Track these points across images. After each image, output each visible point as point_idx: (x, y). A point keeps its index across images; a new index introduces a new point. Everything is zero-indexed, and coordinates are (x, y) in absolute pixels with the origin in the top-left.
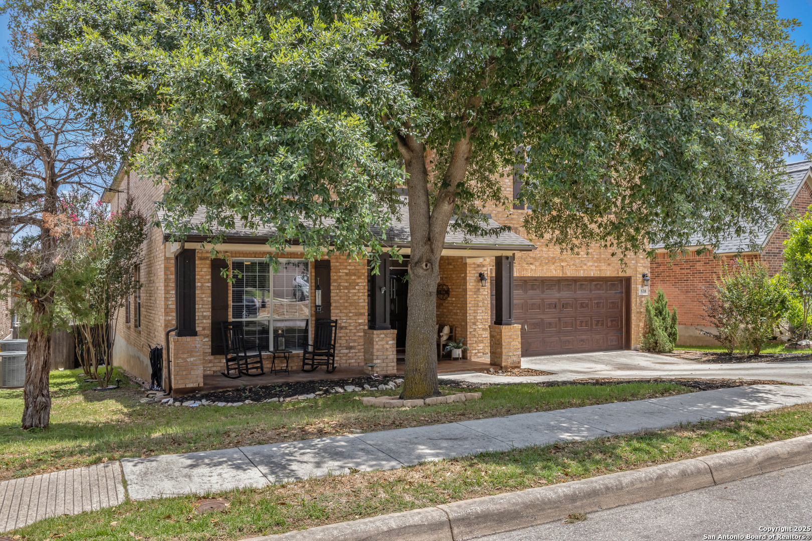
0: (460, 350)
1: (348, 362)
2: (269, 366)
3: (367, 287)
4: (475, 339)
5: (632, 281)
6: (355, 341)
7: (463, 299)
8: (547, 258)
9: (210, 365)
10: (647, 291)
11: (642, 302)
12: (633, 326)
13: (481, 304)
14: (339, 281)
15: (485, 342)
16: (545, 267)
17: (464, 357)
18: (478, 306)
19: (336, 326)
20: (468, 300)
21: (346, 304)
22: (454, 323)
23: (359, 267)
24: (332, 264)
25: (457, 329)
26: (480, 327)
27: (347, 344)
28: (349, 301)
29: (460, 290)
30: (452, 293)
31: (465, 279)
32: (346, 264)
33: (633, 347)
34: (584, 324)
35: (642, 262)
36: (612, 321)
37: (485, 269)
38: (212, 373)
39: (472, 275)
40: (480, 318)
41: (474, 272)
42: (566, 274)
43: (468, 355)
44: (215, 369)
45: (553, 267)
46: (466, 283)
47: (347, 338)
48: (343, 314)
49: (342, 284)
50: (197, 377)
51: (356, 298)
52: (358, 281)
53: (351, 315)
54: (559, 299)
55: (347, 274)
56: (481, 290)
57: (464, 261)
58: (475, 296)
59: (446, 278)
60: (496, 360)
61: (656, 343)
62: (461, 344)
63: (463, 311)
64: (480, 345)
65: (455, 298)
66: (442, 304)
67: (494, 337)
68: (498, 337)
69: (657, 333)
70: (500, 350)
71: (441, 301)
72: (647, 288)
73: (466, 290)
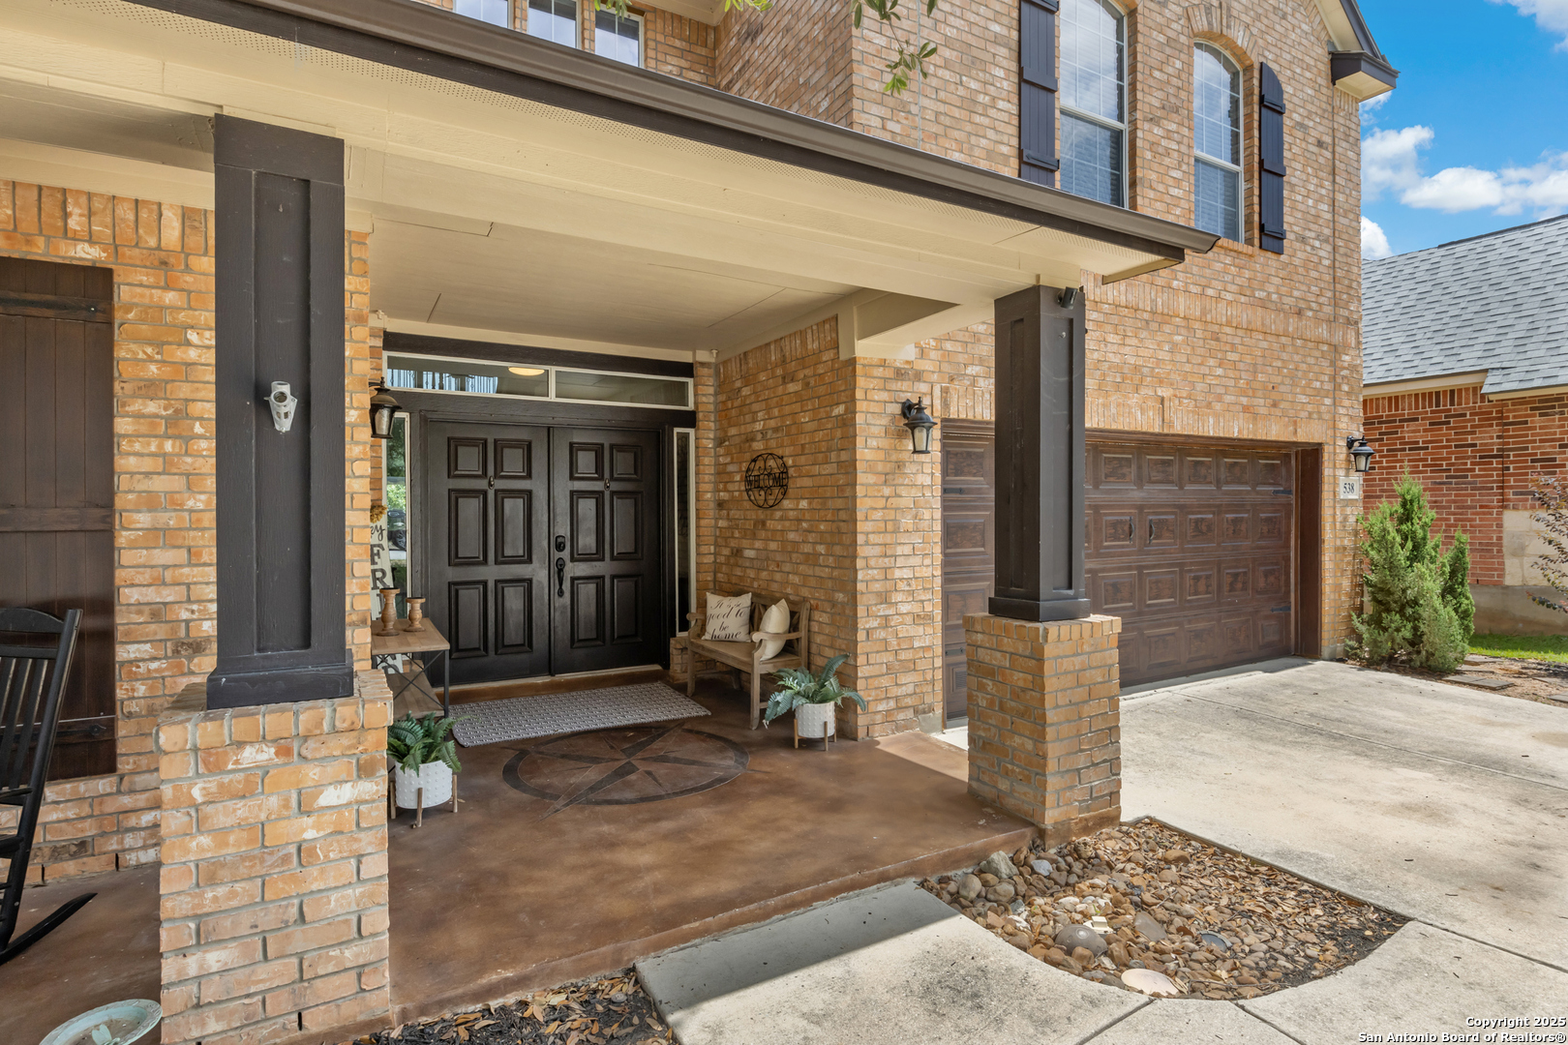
0: (830, 707)
4: (886, 658)
5: (1326, 456)
7: (839, 503)
8: (1118, 368)
10: (1357, 487)
11: (1345, 519)
12: (1325, 589)
13: (907, 522)
15: (922, 665)
16: (1114, 398)
17: (845, 731)
18: (896, 531)
20: (863, 505)
22: (805, 592)
24: (123, 294)
25: (817, 615)
26: (904, 608)
29: (829, 469)
30: (797, 483)
31: (847, 423)
33: (1326, 651)
34: (1202, 586)
35: (1346, 403)
36: (1267, 574)
37: (923, 387)
39: (874, 408)
40: (907, 573)
41: (884, 396)
42: (1171, 425)
43: (861, 721)
45: (1134, 400)
46: (852, 438)
54: (1141, 508)
56: (910, 469)
57: (844, 356)
58: (887, 491)
59: (776, 430)
60: (1004, 785)
61: (1416, 641)
62: (832, 684)
63: (838, 550)
64: (903, 679)
65: (811, 499)
66: (763, 523)
67: (990, 672)
68: (1019, 678)
69: (1425, 613)
70: (1029, 745)
71: (761, 514)
72: (1357, 479)
73: (852, 463)
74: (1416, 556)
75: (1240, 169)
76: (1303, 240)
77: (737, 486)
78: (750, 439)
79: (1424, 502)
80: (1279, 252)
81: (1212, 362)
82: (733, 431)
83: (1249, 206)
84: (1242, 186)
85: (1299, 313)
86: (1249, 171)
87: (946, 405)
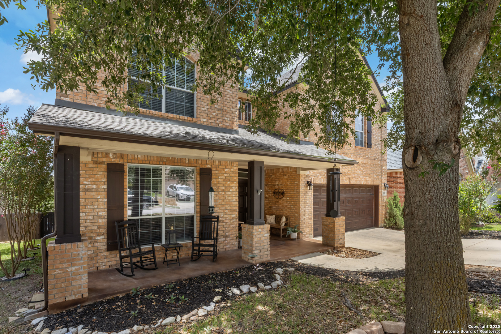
0: (296, 233)
1: (225, 247)
2: (162, 256)
3: (238, 190)
4: (305, 225)
5: (380, 187)
6: (229, 231)
9: (105, 260)
11: (384, 200)
12: (380, 213)
13: (308, 202)
14: (218, 185)
15: (310, 227)
17: (299, 238)
18: (306, 203)
19: (217, 221)
20: (301, 199)
21: (223, 203)
22: (288, 214)
23: (233, 175)
24: (213, 172)
25: (291, 218)
26: (307, 217)
27: (224, 234)
28: (225, 201)
29: (293, 193)
30: (286, 195)
31: (298, 185)
32: (223, 172)
33: (380, 226)
34: (356, 213)
35: (384, 176)
36: (369, 211)
37: (310, 178)
38: (107, 267)
39: (303, 182)
40: (308, 211)
41: (304, 180)
42: (351, 182)
43: (301, 236)
44: (110, 263)
45: (344, 178)
46: (299, 188)
47: (224, 229)
48: (221, 211)
49: (220, 187)
50: (80, 287)
51: (230, 198)
52: (232, 185)
53: (227, 211)
54: (345, 198)
55: (224, 180)
56: (308, 193)
57: (297, 173)
58: (305, 197)
59: (281, 184)
60: (328, 242)
61: (396, 223)
62: (296, 229)
63: (296, 207)
64: (307, 229)
65: (290, 198)
66: (278, 202)
67: (326, 225)
68: (331, 226)
69: (397, 218)
70: (333, 235)
71: (277, 200)
72: (386, 192)
73: (300, 192)
74: (396, 207)
75: (363, 132)
76: (375, 145)
77: (271, 194)
78: (275, 185)
79: (398, 196)
80: (371, 148)
81: (358, 170)
82: (270, 184)
83: (365, 139)
84: (364, 135)
85: (375, 159)
86: (365, 132)
87: (314, 181)
